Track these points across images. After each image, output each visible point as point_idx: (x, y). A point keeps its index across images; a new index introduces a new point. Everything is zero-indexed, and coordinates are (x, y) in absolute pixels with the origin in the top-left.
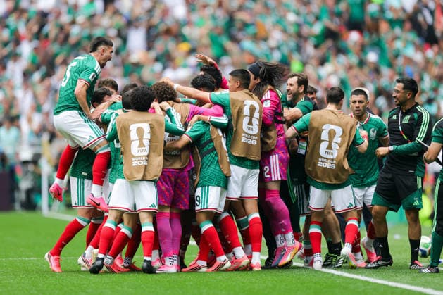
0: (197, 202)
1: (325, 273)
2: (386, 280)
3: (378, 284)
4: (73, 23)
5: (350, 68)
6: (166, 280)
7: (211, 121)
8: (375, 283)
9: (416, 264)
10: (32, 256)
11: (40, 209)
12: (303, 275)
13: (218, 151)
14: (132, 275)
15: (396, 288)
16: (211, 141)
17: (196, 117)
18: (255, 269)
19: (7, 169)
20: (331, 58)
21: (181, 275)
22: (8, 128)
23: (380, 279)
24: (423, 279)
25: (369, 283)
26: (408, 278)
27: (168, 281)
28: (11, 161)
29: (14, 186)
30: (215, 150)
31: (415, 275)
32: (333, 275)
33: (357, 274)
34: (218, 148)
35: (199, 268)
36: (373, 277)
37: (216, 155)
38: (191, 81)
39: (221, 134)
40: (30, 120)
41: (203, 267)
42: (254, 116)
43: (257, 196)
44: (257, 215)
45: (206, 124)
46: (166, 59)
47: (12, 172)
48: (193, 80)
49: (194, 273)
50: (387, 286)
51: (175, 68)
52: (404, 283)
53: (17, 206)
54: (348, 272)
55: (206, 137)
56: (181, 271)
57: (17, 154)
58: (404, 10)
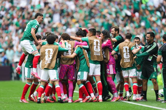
0: (78, 77)
1: (126, 103)
2: (148, 105)
3: (145, 107)
4: (33, 11)
5: (135, 28)
6: (67, 105)
7: (83, 47)
8: (144, 106)
9: (158, 99)
10: (18, 97)
11: (21, 80)
12: (118, 103)
13: (86, 58)
14: (55, 104)
15: (152, 108)
16: (83, 55)
17: (77, 46)
18: (100, 101)
19: (9, 65)
20: (128, 24)
21: (73, 103)
22: (10, 50)
23: (146, 105)
24: (162, 105)
25: (142, 106)
26: (157, 105)
27: (68, 106)
28: (11, 62)
29: (12, 71)
30: (85, 58)
31: (159, 103)
32: (129, 103)
33: (138, 103)
34: (86, 57)
35: (80, 101)
36: (143, 104)
37: (86, 60)
38: (76, 33)
39: (86, 52)
40: (17, 47)
41: (81, 100)
42: (98, 45)
43: (100, 75)
44: (100, 82)
45: (81, 48)
46: (68, 25)
47: (11, 66)
48: (77, 33)
49: (78, 103)
50: (149, 107)
51: (71, 28)
52: (155, 106)
53: (13, 78)
54: (134, 103)
55: (82, 54)
56: (73, 102)
57: (13, 60)
58: (154, 7)
